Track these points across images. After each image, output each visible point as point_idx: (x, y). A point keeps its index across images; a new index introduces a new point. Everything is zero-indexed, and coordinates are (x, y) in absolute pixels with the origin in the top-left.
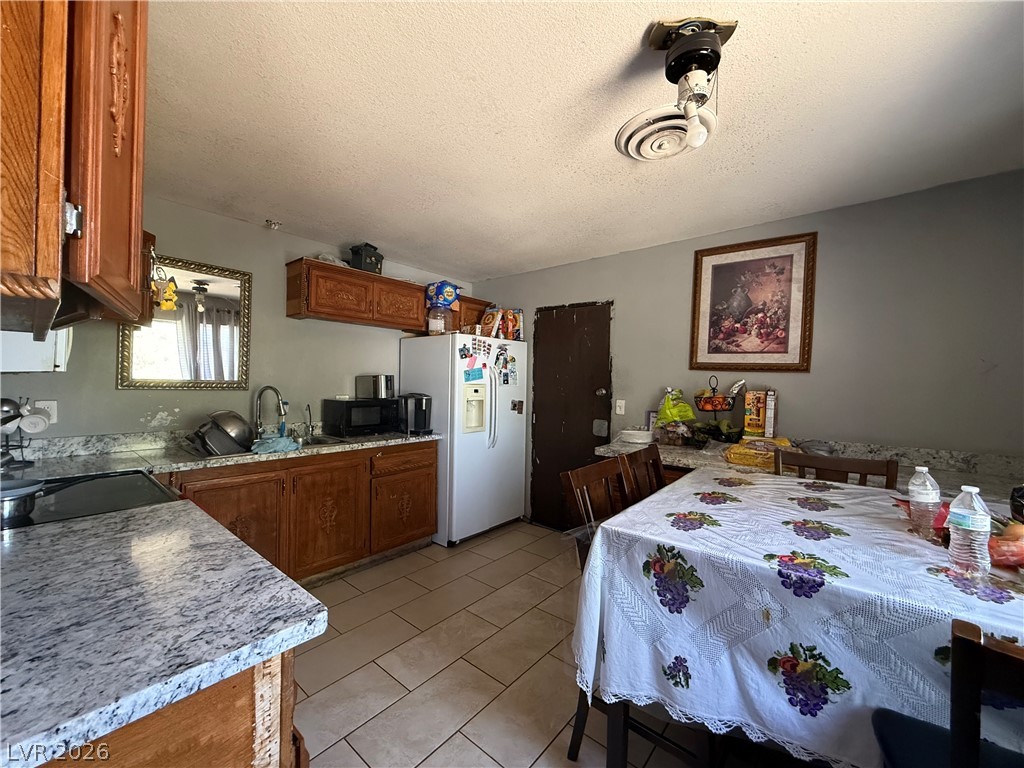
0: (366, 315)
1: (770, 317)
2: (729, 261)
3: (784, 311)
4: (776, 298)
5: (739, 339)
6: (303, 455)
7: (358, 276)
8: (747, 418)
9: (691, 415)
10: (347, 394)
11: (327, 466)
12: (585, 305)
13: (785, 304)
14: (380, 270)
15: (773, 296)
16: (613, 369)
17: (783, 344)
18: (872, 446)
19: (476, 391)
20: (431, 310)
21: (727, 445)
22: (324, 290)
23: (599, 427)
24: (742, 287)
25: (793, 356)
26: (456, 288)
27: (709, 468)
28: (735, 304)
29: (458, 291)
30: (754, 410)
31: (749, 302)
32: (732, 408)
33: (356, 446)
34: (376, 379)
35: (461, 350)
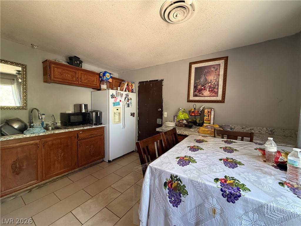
0: (76, 82)
1: (213, 85)
2: (200, 66)
3: (217, 83)
4: (215, 78)
5: (203, 92)
6: (47, 134)
7: (72, 68)
8: (205, 118)
9: (187, 117)
10: (71, 111)
11: (58, 137)
12: (154, 81)
13: (217, 80)
14: (81, 66)
15: (214, 78)
16: (163, 102)
17: (217, 94)
18: (243, 127)
19: (117, 110)
20: (102, 81)
21: (199, 127)
22: (57, 72)
23: (159, 121)
24: (204, 75)
25: (219, 98)
26: (110, 74)
27: (193, 135)
28: (202, 80)
29: (111, 75)
30: (207, 115)
31: (206, 80)
32: (200, 114)
33: (70, 130)
34: (80, 106)
35: (111, 95)
